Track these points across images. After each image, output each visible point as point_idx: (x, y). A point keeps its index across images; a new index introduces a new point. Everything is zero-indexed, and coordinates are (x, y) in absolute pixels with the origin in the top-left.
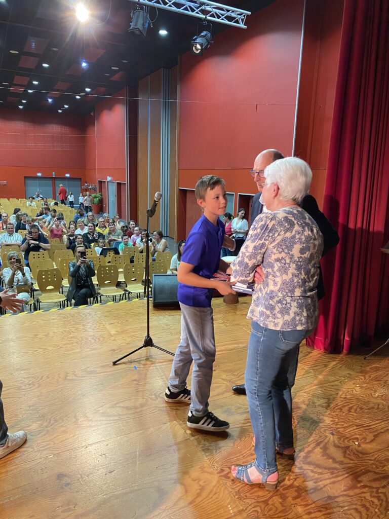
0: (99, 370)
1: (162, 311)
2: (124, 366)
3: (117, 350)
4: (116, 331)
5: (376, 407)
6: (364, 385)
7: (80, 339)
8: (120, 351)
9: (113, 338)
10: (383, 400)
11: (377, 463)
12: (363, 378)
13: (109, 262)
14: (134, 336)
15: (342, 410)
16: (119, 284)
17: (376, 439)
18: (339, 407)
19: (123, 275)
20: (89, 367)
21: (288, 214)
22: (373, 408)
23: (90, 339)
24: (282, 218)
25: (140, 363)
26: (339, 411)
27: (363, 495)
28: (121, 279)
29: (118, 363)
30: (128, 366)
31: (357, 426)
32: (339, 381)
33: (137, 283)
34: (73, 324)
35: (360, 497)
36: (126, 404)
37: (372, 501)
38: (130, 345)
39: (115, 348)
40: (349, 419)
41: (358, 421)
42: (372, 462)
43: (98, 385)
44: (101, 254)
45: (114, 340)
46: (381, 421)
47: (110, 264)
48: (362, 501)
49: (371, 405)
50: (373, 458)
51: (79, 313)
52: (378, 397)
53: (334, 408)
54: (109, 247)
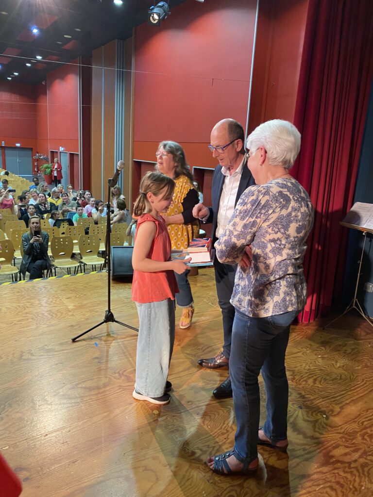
0: (57, 348)
1: (121, 284)
2: (84, 343)
3: (76, 325)
4: (75, 306)
5: (339, 378)
6: (326, 356)
7: (36, 315)
8: (79, 327)
9: (70, 313)
10: (345, 370)
11: (346, 436)
12: (323, 348)
13: (63, 233)
14: (93, 311)
15: (307, 382)
16: (73, 256)
17: (343, 411)
18: (305, 379)
19: (78, 246)
20: (46, 345)
21: (282, 188)
22: (336, 379)
23: (46, 314)
24: (277, 192)
25: (101, 340)
26: (304, 383)
27: (336, 471)
28: (76, 250)
29: (77, 340)
30: (89, 343)
31: (323, 398)
32: (301, 353)
33: (94, 255)
34: (28, 299)
35: (334, 473)
36: (89, 384)
37: (345, 477)
38: (90, 321)
39: (73, 323)
40: (315, 392)
41: (324, 393)
42: (341, 435)
43: (57, 364)
44: (55, 225)
45: (73, 315)
46: (345, 391)
47: (64, 236)
48: (336, 478)
49: (334, 376)
50: (342, 431)
51: (35, 287)
52: (339, 367)
53: (300, 380)
54: (62, 218)
